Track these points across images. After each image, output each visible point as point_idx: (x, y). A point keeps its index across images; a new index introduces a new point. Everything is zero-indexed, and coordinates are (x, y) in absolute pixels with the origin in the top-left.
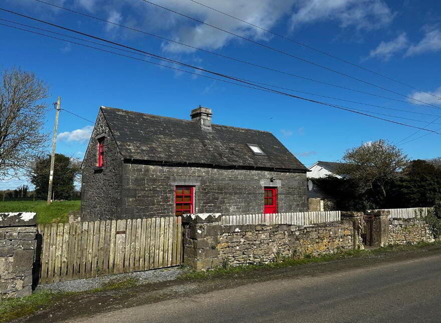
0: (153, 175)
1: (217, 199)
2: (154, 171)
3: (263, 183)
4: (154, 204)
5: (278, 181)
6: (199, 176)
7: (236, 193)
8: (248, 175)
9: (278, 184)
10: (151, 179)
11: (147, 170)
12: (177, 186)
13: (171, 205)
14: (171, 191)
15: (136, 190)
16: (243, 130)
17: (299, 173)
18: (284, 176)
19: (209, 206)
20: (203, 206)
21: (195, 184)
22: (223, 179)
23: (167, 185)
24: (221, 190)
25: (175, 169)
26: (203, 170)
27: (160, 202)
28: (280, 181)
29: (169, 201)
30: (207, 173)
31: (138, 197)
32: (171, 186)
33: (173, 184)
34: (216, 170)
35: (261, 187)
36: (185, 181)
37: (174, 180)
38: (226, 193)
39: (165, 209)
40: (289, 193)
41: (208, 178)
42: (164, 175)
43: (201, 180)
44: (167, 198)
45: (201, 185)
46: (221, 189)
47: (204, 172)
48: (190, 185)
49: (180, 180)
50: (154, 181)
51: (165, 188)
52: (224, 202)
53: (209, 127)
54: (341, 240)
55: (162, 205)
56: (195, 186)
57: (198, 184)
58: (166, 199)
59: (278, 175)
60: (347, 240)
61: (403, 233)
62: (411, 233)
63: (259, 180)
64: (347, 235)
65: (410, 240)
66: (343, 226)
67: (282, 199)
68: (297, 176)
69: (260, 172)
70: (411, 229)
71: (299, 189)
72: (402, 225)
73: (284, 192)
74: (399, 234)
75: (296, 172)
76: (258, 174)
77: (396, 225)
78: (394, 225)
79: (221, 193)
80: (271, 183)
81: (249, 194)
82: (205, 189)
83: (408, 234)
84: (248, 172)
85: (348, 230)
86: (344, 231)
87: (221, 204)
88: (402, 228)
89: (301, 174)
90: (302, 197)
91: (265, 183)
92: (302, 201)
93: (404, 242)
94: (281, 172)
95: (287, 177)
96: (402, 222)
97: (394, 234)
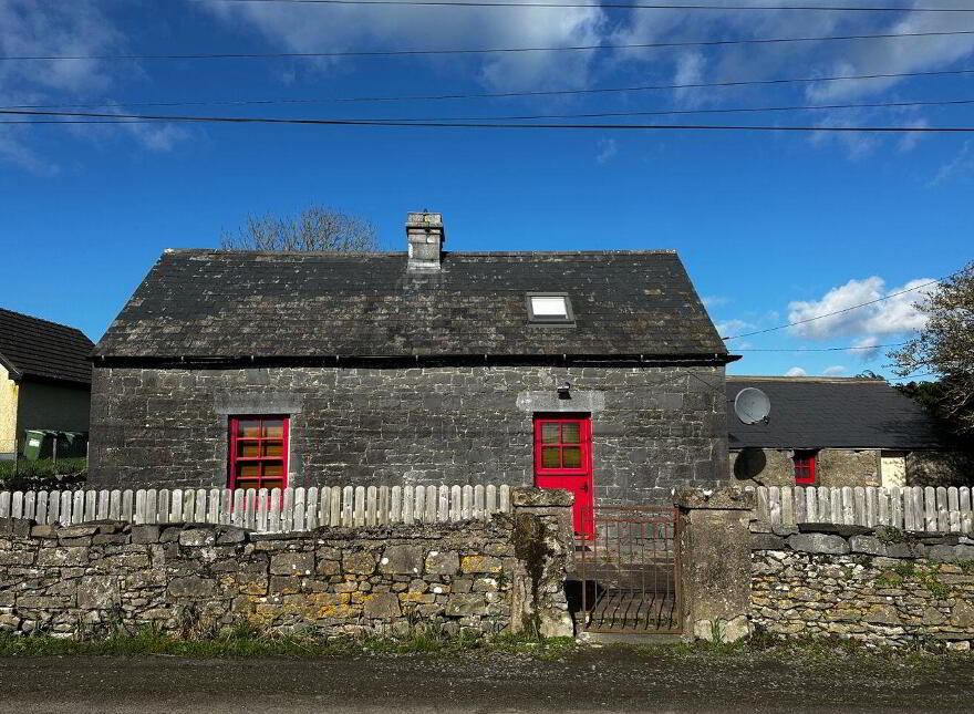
0: (165, 392)
1: (361, 449)
2: (170, 381)
3: (527, 403)
4: (166, 462)
5: (591, 394)
6: (301, 390)
7: (427, 434)
8: (471, 381)
9: (592, 402)
10: (160, 402)
11: (152, 381)
12: (232, 418)
13: (214, 464)
14: (216, 430)
15: (122, 427)
16: (560, 256)
17: (686, 365)
18: (619, 379)
19: (330, 468)
20: (312, 469)
21: (288, 412)
22: (381, 396)
23: (203, 414)
24: (371, 425)
25: (226, 375)
26: (311, 373)
27: (185, 456)
28: (600, 396)
29: (210, 456)
30: (329, 379)
31: (128, 444)
32: (214, 417)
33: (220, 411)
34: (354, 371)
35: (521, 415)
36: (255, 403)
37: (225, 403)
38: (388, 434)
39: (199, 474)
40: (642, 432)
41: (329, 394)
42: (196, 390)
43: (306, 401)
44: (205, 447)
45: (307, 413)
46: (373, 423)
47: (317, 377)
48: (269, 412)
49: (241, 402)
50: (170, 405)
51: (199, 422)
52: (382, 458)
53: (432, 260)
54: (438, 590)
55: (189, 464)
56: (288, 416)
57: (297, 410)
58: (202, 450)
59: (595, 375)
60: (472, 591)
61: (881, 592)
62: (952, 595)
63: (512, 395)
64: (478, 574)
65: (946, 629)
66: (451, 540)
67: (611, 451)
68: (680, 376)
69: (516, 370)
70: (951, 581)
71: (688, 418)
72: (875, 556)
73: (618, 427)
74: (849, 595)
75: (675, 365)
76: (509, 377)
77: (820, 554)
78: (811, 555)
79: (372, 433)
80: (561, 402)
81: (474, 434)
82: (320, 424)
83: (928, 600)
84: (471, 372)
85: (480, 554)
86: (461, 557)
87: (371, 463)
88: (877, 568)
89: (697, 368)
90: (705, 443)
91: (536, 403)
92: (706, 456)
93: (888, 630)
94: (603, 366)
95: (630, 380)
96: (877, 542)
97: (806, 592)
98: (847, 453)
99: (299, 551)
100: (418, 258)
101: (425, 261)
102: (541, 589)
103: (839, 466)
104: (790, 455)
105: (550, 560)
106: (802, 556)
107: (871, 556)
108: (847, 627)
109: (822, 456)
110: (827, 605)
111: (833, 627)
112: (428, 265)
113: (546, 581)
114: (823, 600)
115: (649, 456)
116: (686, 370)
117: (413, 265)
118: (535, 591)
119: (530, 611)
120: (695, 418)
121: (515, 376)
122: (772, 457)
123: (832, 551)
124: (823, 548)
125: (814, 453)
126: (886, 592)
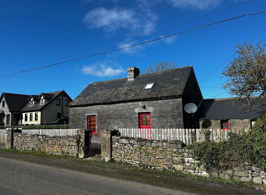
0: (78, 112)
1: (107, 122)
2: (79, 109)
3: (137, 110)
5: (150, 108)
6: (97, 110)
7: (118, 118)
8: (126, 106)
9: (150, 109)
11: (77, 110)
12: (88, 116)
17: (172, 99)
18: (156, 103)
20: (99, 126)
22: (110, 110)
25: (86, 108)
26: (99, 106)
27: (81, 124)
28: (152, 108)
29: (85, 123)
30: (102, 107)
31: (74, 121)
32: (85, 116)
34: (105, 105)
35: (136, 113)
36: (91, 113)
37: (86, 113)
38: (112, 118)
39: (83, 127)
40: (162, 116)
41: (102, 110)
42: (83, 111)
43: (98, 112)
46: (109, 116)
49: (89, 113)
50: (79, 114)
51: (83, 117)
52: (110, 124)
54: (67, 148)
56: (95, 115)
57: (97, 114)
59: (151, 103)
60: (71, 148)
61: (135, 153)
62: (150, 155)
63: (134, 109)
64: (72, 146)
65: (148, 163)
66: (68, 139)
67: (155, 121)
68: (171, 101)
69: (134, 103)
70: (150, 151)
71: (173, 112)
72: (135, 144)
73: (156, 115)
74: (130, 153)
75: (169, 99)
76: (133, 105)
77: (124, 143)
78: (122, 144)
79: (109, 118)
80: (144, 110)
81: (127, 118)
82: (100, 117)
83: (145, 155)
84: (126, 104)
85: (73, 142)
86: (70, 142)
87: (109, 125)
88: (135, 147)
89: (175, 99)
90: (177, 119)
91: (138, 110)
92: (177, 122)
93: (137, 162)
94: (152, 100)
95: (159, 103)
96: (135, 142)
97: (122, 152)
98: (238, 120)
99: (51, 140)
100: (130, 78)
101: (131, 78)
102: (79, 149)
103: (235, 124)
104: (219, 121)
105: (81, 143)
106: (121, 144)
107: (134, 144)
108: (129, 160)
109: (229, 121)
110: (125, 155)
111: (126, 160)
112: (131, 79)
113: (80, 147)
114: (124, 154)
115: (163, 122)
116: (172, 100)
117: (129, 80)
118: (78, 149)
119: (77, 153)
120: (174, 112)
121: (134, 104)
122: (213, 122)
123: (126, 143)
124: (124, 142)
125: (227, 121)
126: (137, 153)
